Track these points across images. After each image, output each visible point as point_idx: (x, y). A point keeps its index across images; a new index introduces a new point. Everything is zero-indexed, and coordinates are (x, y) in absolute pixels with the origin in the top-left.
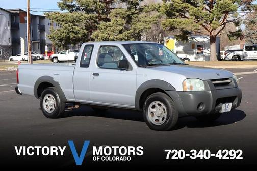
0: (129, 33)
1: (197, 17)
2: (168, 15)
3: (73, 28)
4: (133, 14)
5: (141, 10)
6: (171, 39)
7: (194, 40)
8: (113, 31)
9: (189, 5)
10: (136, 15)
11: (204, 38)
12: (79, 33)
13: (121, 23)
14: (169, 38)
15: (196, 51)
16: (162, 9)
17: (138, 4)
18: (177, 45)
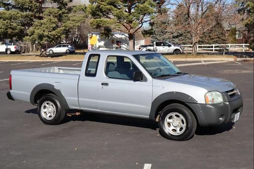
0: (61, 30)
1: (119, 18)
2: (92, 15)
3: (11, 25)
4: (63, 13)
5: (70, 10)
6: (94, 35)
7: (114, 37)
8: (47, 28)
9: (113, 7)
10: (66, 15)
11: (122, 35)
12: (16, 29)
13: (54, 21)
14: (92, 34)
15: (115, 46)
16: (88, 9)
17: (67, 5)
18: (99, 40)
